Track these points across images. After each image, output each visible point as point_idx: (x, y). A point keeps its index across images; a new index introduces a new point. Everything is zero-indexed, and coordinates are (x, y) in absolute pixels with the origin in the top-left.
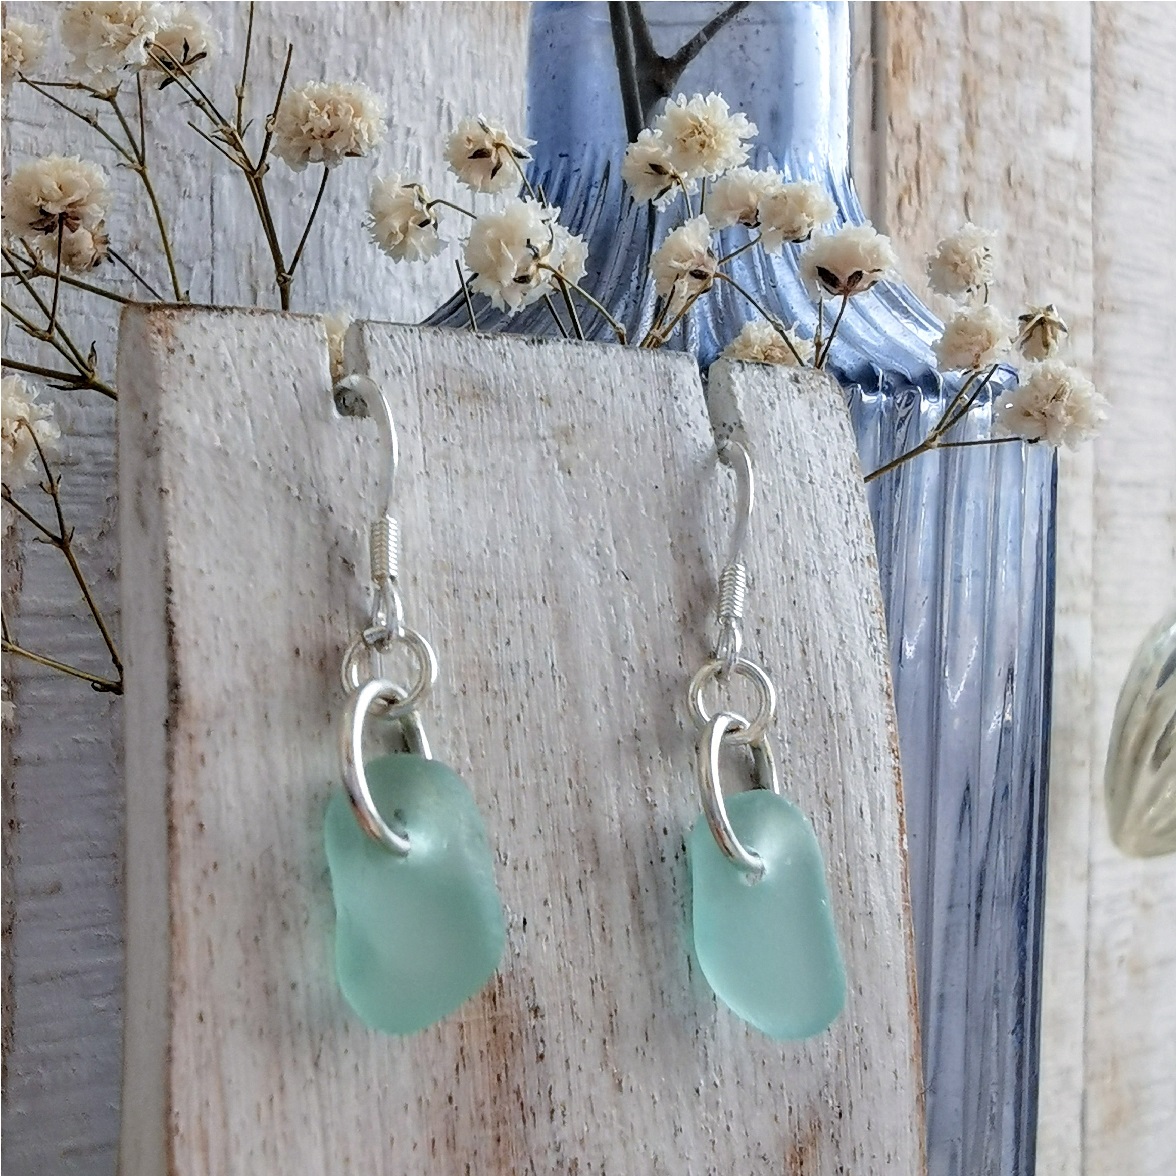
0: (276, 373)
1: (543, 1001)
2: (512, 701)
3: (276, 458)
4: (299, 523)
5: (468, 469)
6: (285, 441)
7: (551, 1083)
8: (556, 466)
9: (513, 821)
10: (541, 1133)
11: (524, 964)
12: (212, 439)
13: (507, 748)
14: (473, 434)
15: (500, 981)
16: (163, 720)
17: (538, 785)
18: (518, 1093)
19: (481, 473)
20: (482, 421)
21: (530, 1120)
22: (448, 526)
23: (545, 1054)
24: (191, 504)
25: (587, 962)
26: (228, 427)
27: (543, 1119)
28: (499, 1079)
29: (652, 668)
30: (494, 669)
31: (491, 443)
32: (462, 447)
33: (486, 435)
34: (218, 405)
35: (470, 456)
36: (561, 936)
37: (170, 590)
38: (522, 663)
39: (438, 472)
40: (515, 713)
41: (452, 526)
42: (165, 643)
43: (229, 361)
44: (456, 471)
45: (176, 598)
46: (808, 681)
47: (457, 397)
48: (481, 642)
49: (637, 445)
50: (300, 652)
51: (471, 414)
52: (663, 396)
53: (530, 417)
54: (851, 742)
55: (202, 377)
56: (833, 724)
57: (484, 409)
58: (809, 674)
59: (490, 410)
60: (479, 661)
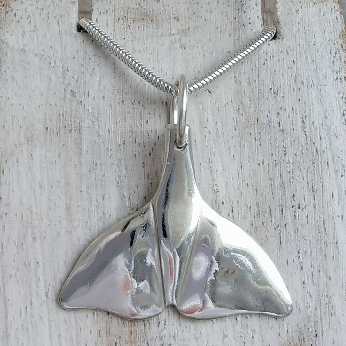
0: (50, 17)
2: (147, 147)
3: (46, 51)
4: (53, 77)
5: (134, 50)
6: (51, 44)
8: (179, 46)
10: (153, 331)
12: (20, 46)
13: (144, 166)
14: (138, 36)
19: (141, 51)
20: (144, 29)
21: (147, 325)
26: (27, 41)
27: (154, 325)
30: (139, 134)
31: (147, 38)
32: (132, 41)
33: (145, 36)
34: (24, 32)
38: (153, 131)
46: (305, 136)
47: (132, 20)
48: (134, 122)
49: (221, 35)
50: (48, 129)
51: (139, 27)
52: (237, 12)
53: (168, 26)
54: (328, 163)
55: (18, 21)
56: (318, 155)
57: (145, 24)
58: (305, 132)
59: (148, 25)
60: (132, 130)
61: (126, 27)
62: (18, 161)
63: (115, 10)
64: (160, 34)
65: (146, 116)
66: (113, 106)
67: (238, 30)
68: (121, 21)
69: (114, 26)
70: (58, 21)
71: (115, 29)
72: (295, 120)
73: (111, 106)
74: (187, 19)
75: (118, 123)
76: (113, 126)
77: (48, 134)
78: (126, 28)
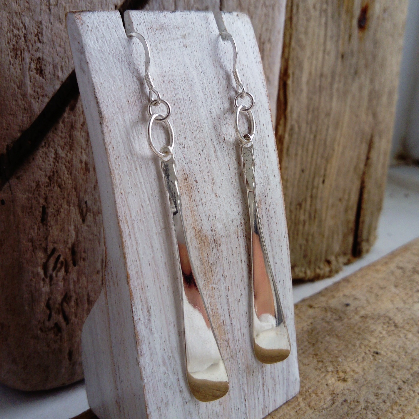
0: (110, 28)
1: (197, 179)
2: (181, 108)
3: (115, 51)
4: (123, 68)
5: (162, 49)
6: (116, 46)
7: (202, 197)
9: (185, 137)
10: (201, 209)
11: (192, 171)
12: (97, 47)
13: (181, 120)
14: (162, 39)
15: (187, 175)
16: (99, 123)
17: (190, 128)
18: (195, 201)
19: (165, 49)
20: (163, 35)
21: (198, 207)
22: (159, 65)
23: (200, 191)
24: (96, 65)
25: (206, 169)
26: (101, 44)
27: (201, 206)
28: (190, 198)
29: (212, 95)
30: (176, 101)
32: (159, 43)
33: (165, 40)
34: (97, 38)
35: (162, 46)
36: (199, 163)
37: (95, 89)
38: (182, 98)
39: (155, 50)
40: (182, 111)
41: (160, 64)
42: (96, 103)
43: (98, 26)
44: (159, 50)
45: (96, 91)
47: (156, 29)
48: (172, 94)
49: (202, 38)
50: (129, 101)
51: (160, 34)
53: (175, 33)
55: (91, 30)
59: (165, 32)
61: (154, 34)
62: (117, 124)
63: (145, 23)
64: (172, 38)
65: (177, 90)
68: (150, 30)
70: (115, 30)
74: (183, 29)
77: (130, 105)
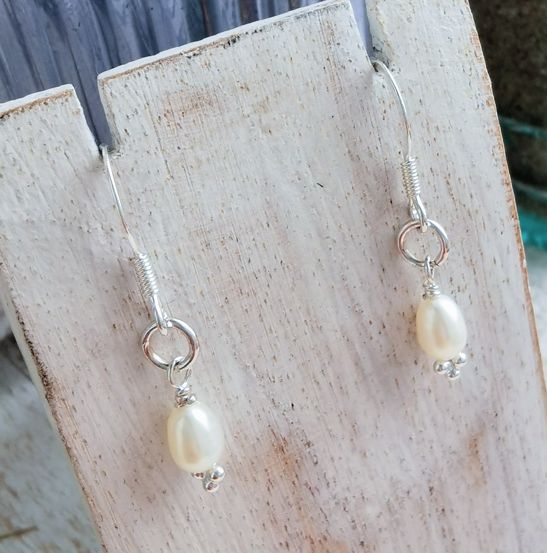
1: (311, 438)
2: (259, 294)
3: (67, 211)
5: (199, 162)
6: (70, 197)
7: (324, 471)
10: (324, 494)
11: (296, 426)
12: (21, 216)
14: (198, 135)
15: (284, 439)
17: (286, 332)
18: (306, 484)
19: (209, 160)
20: (202, 123)
21: (316, 492)
23: (319, 461)
25: (334, 408)
26: (29, 204)
27: (323, 489)
28: (294, 484)
29: (347, 236)
31: (211, 136)
32: (192, 148)
33: (208, 133)
34: (17, 191)
35: (199, 153)
36: (316, 403)
38: (261, 269)
39: (179, 172)
40: (263, 301)
44: (192, 167)
46: (452, 200)
47: (181, 113)
48: (232, 268)
49: (315, 93)
50: (116, 326)
51: (194, 121)
52: (328, 47)
53: (236, 104)
54: (484, 224)
56: (472, 219)
57: (202, 113)
58: (452, 195)
59: (206, 112)
60: (233, 280)
61: (175, 127)
62: (90, 387)
63: (148, 104)
64: (229, 122)
65: (245, 254)
66: (196, 257)
67: (336, 78)
68: (164, 120)
69: (157, 132)
70: (65, 154)
71: (160, 137)
72: (436, 183)
73: (193, 259)
74: (261, 83)
75: (211, 278)
76: (204, 285)
77: (119, 332)
78: (175, 130)
